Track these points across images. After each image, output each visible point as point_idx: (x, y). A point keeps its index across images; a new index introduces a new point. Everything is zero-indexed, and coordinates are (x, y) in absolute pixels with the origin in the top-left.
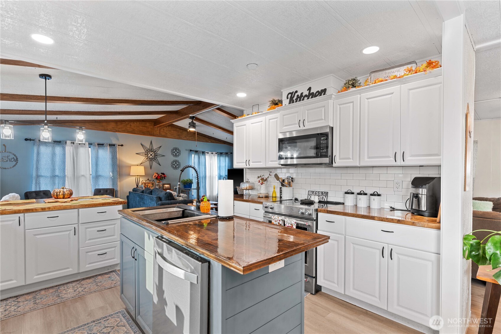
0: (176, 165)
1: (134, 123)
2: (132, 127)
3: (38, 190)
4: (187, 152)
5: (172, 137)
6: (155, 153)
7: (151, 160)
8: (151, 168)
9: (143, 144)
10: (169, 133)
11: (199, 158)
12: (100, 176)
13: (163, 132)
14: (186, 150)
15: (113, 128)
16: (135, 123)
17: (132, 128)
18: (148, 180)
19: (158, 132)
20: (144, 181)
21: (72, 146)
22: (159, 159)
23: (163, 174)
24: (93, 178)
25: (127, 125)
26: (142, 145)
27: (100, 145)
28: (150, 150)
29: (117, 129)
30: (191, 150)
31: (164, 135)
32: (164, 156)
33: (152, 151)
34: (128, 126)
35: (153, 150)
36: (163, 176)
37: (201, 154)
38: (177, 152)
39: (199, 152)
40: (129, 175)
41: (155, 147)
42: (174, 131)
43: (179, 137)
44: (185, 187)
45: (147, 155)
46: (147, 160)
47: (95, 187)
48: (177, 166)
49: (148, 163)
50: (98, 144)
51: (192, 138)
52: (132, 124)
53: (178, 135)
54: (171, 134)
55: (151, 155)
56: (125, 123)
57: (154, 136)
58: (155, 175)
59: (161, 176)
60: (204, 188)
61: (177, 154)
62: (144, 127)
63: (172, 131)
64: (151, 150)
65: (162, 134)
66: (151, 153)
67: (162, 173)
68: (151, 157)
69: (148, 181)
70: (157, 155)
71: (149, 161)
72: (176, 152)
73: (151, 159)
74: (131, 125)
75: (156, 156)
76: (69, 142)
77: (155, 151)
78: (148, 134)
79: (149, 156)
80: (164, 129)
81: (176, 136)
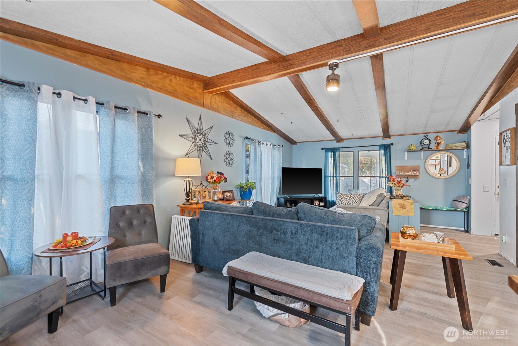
0: (229, 159)
1: (176, 78)
2: (173, 84)
4: (241, 139)
5: (225, 113)
6: (205, 138)
9: (190, 118)
10: (222, 106)
11: (255, 150)
13: (215, 102)
14: (240, 136)
15: (141, 78)
17: (173, 86)
19: (208, 101)
22: (210, 147)
25: (165, 78)
26: (187, 120)
27: (121, 109)
28: (198, 132)
29: (149, 83)
30: (247, 138)
31: (216, 109)
32: (216, 143)
33: (201, 134)
34: (167, 81)
35: (202, 132)
38: (230, 138)
39: (255, 141)
41: (205, 127)
42: (227, 103)
43: (232, 114)
45: (195, 141)
46: (195, 149)
49: (195, 154)
50: (115, 107)
53: (232, 112)
54: (223, 108)
55: (200, 140)
56: (161, 74)
57: (203, 106)
61: (231, 142)
62: (191, 88)
63: (226, 104)
64: (200, 132)
65: (214, 106)
66: (200, 137)
68: (200, 143)
70: (207, 142)
71: (198, 150)
73: (200, 147)
74: (171, 80)
76: (47, 90)
77: (205, 134)
78: (195, 102)
79: (197, 141)
80: (216, 98)
81: (229, 113)
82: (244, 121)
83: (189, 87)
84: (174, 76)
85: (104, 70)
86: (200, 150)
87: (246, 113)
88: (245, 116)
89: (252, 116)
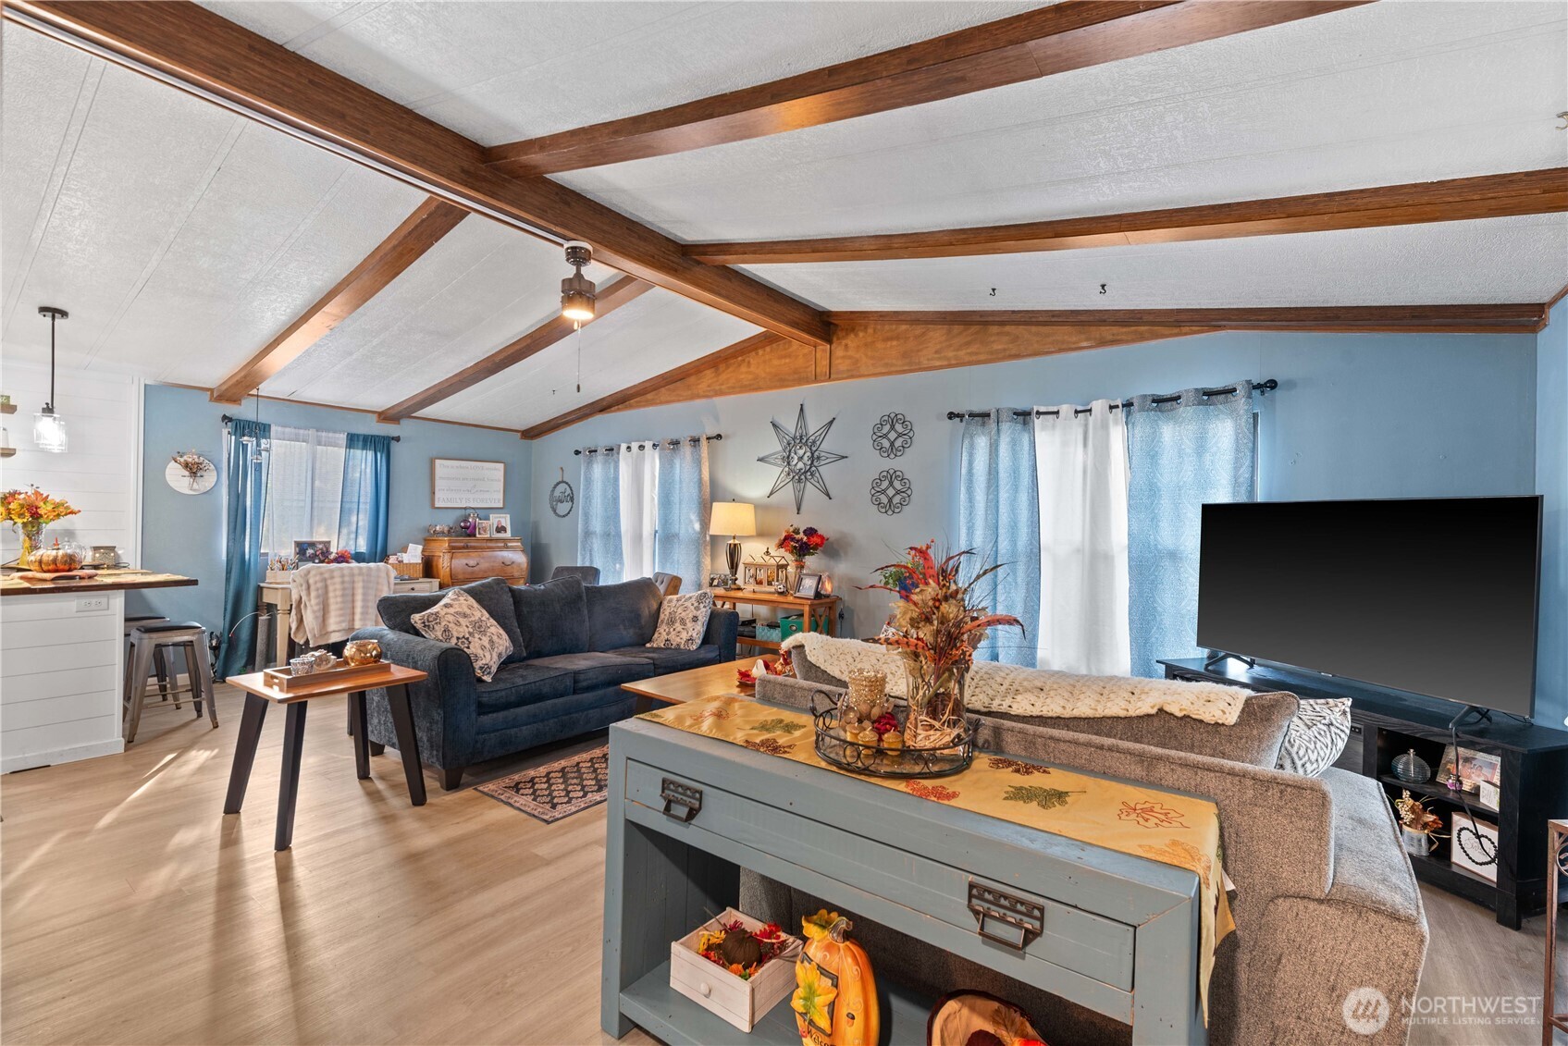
0: (891, 492)
2: (751, 369)
4: (945, 425)
5: (880, 368)
6: (812, 451)
7: (800, 477)
8: (798, 509)
9: (777, 419)
13: (842, 358)
18: (767, 553)
22: (826, 471)
25: (739, 365)
26: (773, 425)
27: (675, 444)
28: (798, 441)
30: (953, 416)
31: (849, 370)
32: (844, 457)
33: (804, 444)
34: (742, 368)
35: (806, 439)
37: (1012, 423)
38: (896, 432)
39: (996, 417)
41: (813, 425)
45: (788, 463)
46: (786, 482)
48: (887, 488)
49: (787, 493)
50: (669, 443)
51: (973, 349)
52: (753, 358)
53: (905, 355)
54: (874, 358)
55: (801, 459)
57: (815, 381)
61: (898, 443)
62: (785, 357)
63: (880, 345)
64: (801, 439)
65: (841, 367)
66: (801, 452)
68: (800, 465)
69: (767, 559)
70: (818, 458)
71: (794, 484)
72: (893, 436)
73: (799, 474)
74: (749, 364)
75: (816, 464)
77: (814, 442)
78: (793, 380)
79: (794, 463)
80: (846, 345)
81: (894, 361)
82: (967, 359)
83: (781, 357)
86: (799, 481)
87: (974, 329)
88: (968, 344)
89: (1008, 328)
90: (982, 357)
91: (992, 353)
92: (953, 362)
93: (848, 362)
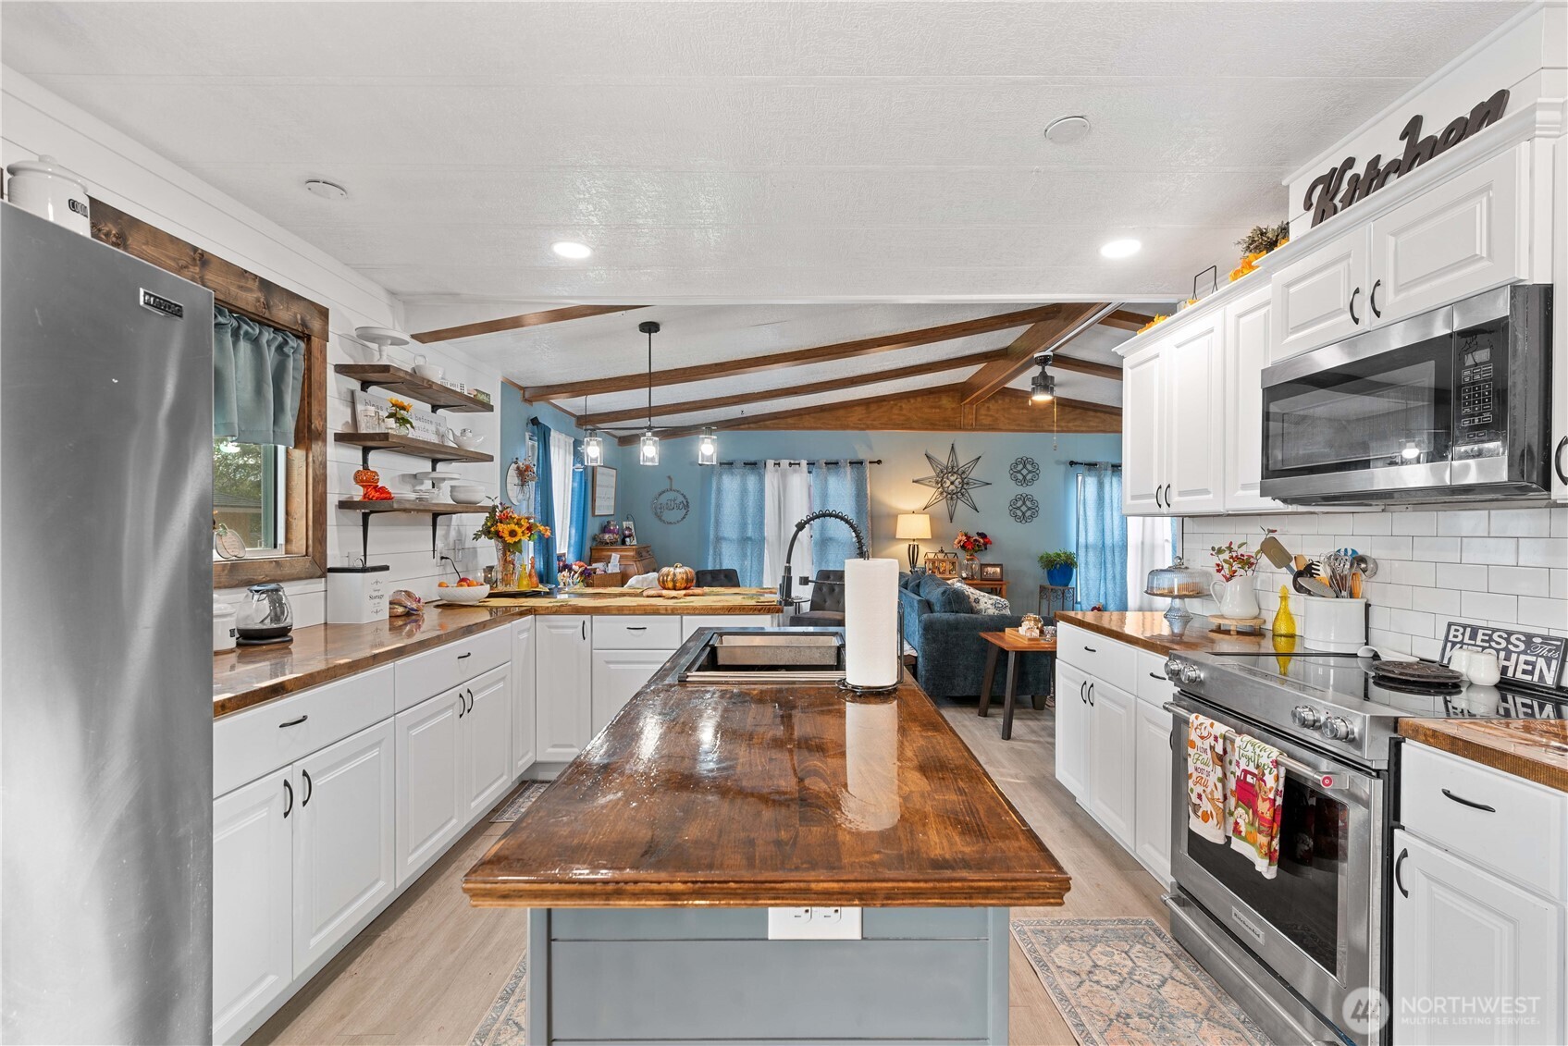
0: (1024, 508)
1: (909, 401)
2: (904, 412)
3: (717, 567)
4: (1062, 468)
5: (1012, 427)
6: (962, 478)
7: (952, 496)
8: (951, 519)
9: (931, 453)
10: (1004, 416)
11: (1101, 485)
12: (830, 539)
13: (986, 415)
14: (1058, 463)
15: (859, 420)
16: (912, 401)
17: (904, 415)
18: (942, 551)
19: (970, 417)
20: (931, 556)
21: (777, 471)
22: (976, 494)
23: (983, 535)
24: (816, 544)
25: (893, 408)
26: (927, 457)
27: (833, 464)
28: (949, 471)
29: (869, 422)
30: (1072, 463)
31: (989, 424)
32: (988, 484)
33: (955, 473)
34: (895, 411)
35: (956, 469)
36: (982, 540)
37: (1109, 472)
38: (1027, 469)
39: (1100, 467)
40: (892, 538)
41: (962, 461)
42: (1019, 408)
43: (1033, 424)
44: (1050, 575)
45: (942, 485)
46: (940, 498)
47: (820, 564)
48: (1026, 511)
49: (942, 507)
50: (826, 463)
51: (1078, 423)
52: (904, 404)
53: (1032, 420)
54: (1009, 419)
55: (952, 483)
56: (887, 406)
57: (960, 429)
58: (960, 538)
59: (976, 540)
60: (1118, 581)
61: (1029, 477)
62: (935, 407)
63: (1014, 410)
64: (952, 470)
65: (984, 422)
66: (953, 478)
67: (979, 534)
68: (952, 487)
69: (941, 556)
70: (967, 484)
71: (947, 500)
72: (1025, 472)
73: (952, 493)
74: (901, 408)
75: (965, 486)
76: (770, 463)
77: (964, 472)
78: (944, 426)
79: (947, 485)
80: (988, 407)
81: (1025, 424)
82: (1074, 428)
83: (932, 407)
84: (905, 401)
85: (819, 425)
86: (952, 498)
87: (1078, 411)
88: (1075, 419)
89: (1099, 414)
90: (1084, 429)
91: (1088, 427)
92: (1065, 429)
93: (990, 419)
